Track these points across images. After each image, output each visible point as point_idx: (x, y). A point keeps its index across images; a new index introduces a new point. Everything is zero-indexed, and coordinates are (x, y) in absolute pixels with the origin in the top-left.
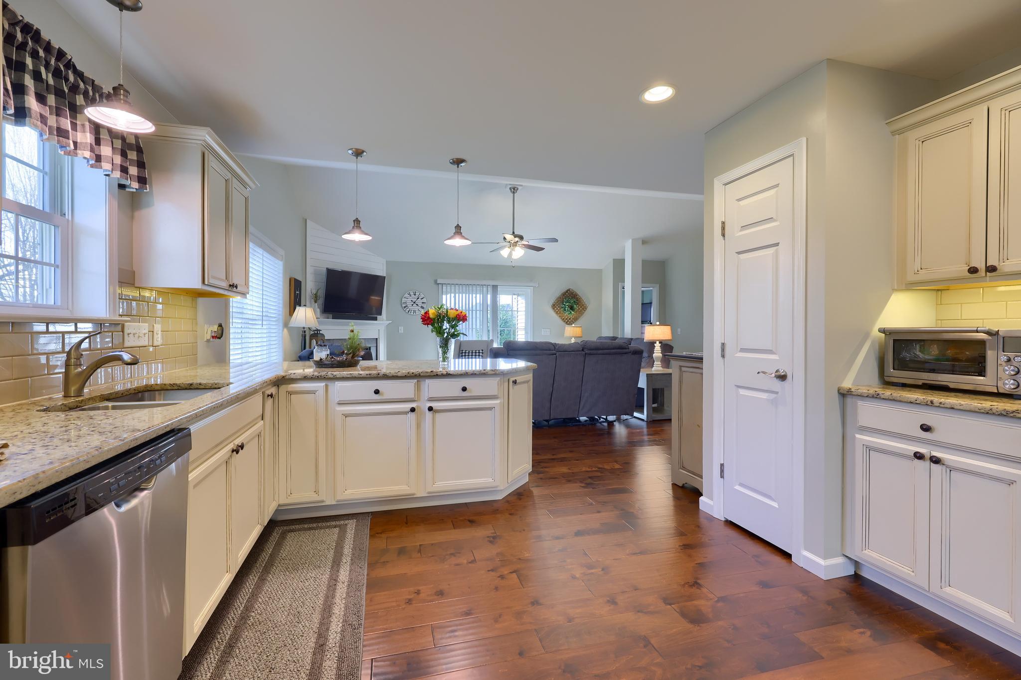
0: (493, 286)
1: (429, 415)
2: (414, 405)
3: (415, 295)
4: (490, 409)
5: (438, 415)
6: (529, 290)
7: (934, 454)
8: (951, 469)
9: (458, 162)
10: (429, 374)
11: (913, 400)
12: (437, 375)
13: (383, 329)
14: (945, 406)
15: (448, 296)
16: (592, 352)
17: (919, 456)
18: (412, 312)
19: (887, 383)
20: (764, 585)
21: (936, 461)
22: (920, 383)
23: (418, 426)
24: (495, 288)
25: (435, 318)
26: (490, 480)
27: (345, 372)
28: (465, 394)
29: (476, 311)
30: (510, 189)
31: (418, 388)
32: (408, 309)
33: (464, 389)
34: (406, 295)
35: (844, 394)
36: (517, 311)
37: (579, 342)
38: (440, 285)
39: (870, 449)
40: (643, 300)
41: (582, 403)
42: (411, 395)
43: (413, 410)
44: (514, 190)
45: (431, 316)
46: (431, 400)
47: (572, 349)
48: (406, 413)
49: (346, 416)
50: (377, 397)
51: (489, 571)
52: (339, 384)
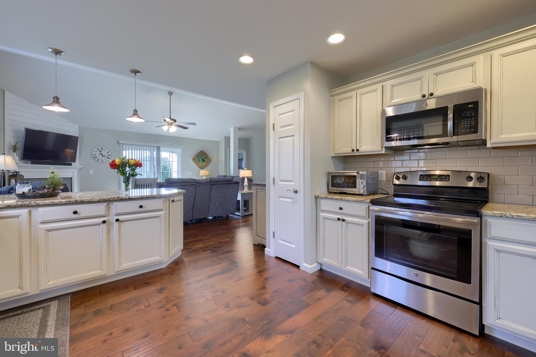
0: (157, 146)
1: (116, 224)
2: (105, 219)
3: (102, 150)
4: (158, 217)
5: (123, 224)
6: (179, 150)
7: (343, 218)
8: (348, 223)
9: (136, 72)
10: (116, 199)
11: (337, 198)
12: (122, 199)
13: (76, 172)
14: (346, 200)
15: (127, 151)
16: (215, 183)
17: (339, 219)
18: (100, 160)
19: (330, 193)
20: (290, 281)
21: (343, 220)
22: (339, 192)
23: (108, 232)
24: (158, 149)
25: (120, 165)
26: (158, 257)
27: (47, 201)
28: (141, 209)
29: (146, 161)
30: (168, 92)
31: (108, 208)
32: (97, 159)
33: (141, 207)
34: (96, 150)
35: (317, 198)
36: (172, 162)
37: (208, 178)
38: (121, 145)
39: (325, 218)
40: (239, 157)
41: (210, 210)
42: (103, 213)
43: (104, 222)
44: (170, 93)
45: (117, 163)
46: (117, 215)
47: (204, 182)
48: (99, 224)
49: (48, 231)
50: (75, 216)
51: (159, 309)
52: (41, 210)
